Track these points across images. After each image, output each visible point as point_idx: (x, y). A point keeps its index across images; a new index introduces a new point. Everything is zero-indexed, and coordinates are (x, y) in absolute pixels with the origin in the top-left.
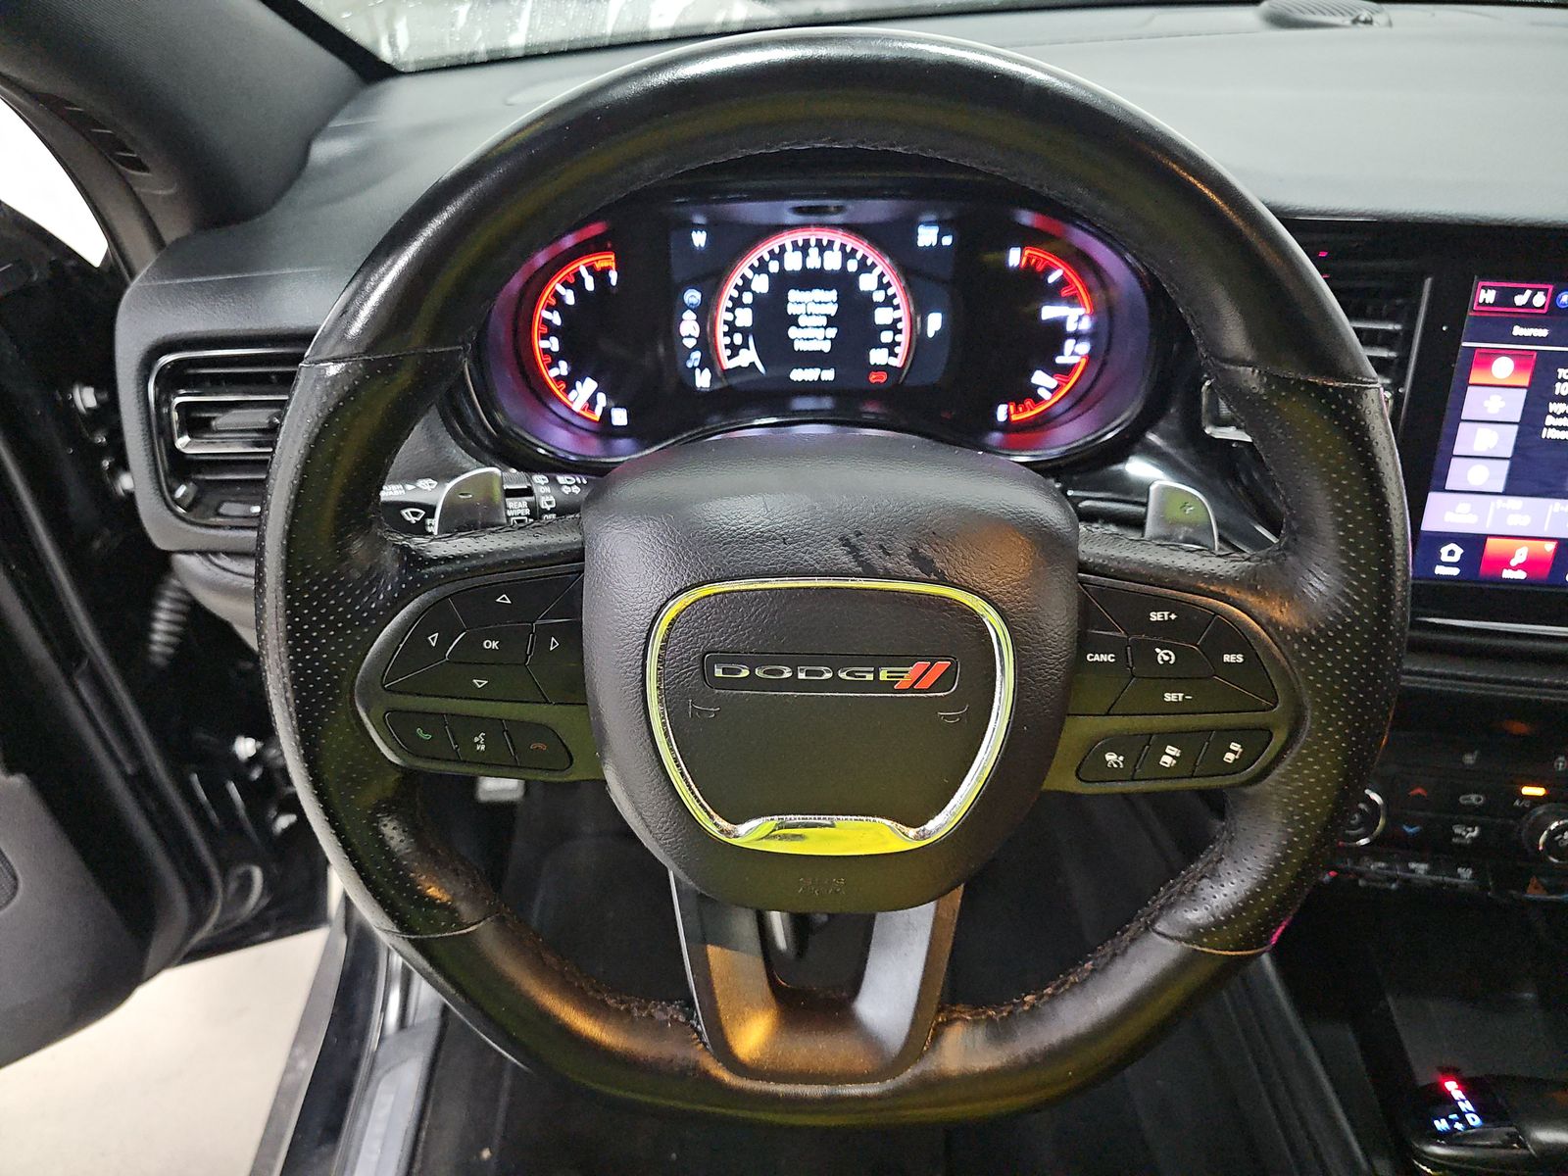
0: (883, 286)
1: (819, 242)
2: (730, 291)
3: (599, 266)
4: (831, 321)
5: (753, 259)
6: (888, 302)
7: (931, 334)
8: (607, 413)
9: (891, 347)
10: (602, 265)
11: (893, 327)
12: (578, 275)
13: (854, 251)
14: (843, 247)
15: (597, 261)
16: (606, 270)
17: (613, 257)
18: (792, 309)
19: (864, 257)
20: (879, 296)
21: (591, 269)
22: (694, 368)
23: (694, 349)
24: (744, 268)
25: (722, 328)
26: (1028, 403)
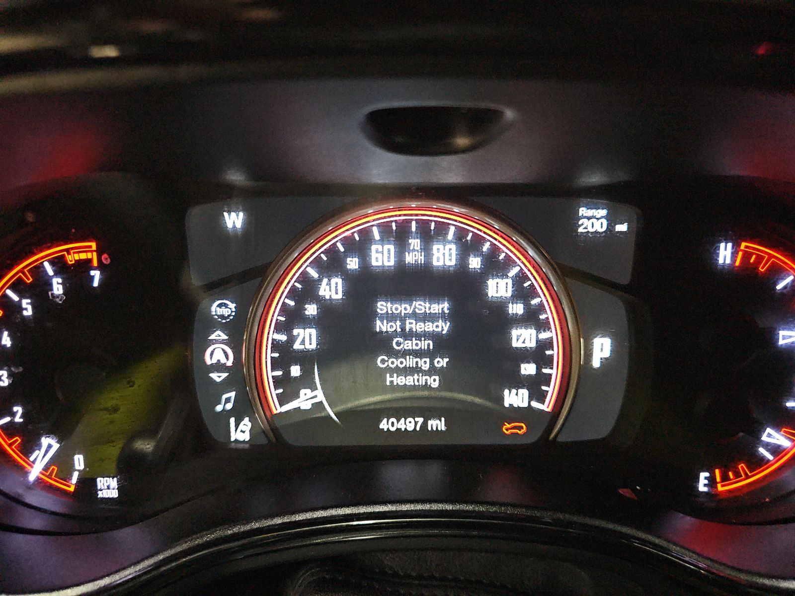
0: (523, 293)
1: (423, 225)
2: (282, 298)
3: (71, 259)
4: (441, 344)
5: (319, 250)
6: (532, 318)
7: (596, 363)
8: (88, 484)
9: (536, 386)
10: (77, 257)
11: (540, 355)
12: (38, 270)
13: (478, 240)
14: (461, 233)
15: (68, 250)
16: (85, 265)
17: (94, 245)
18: (381, 326)
19: (495, 250)
20: (517, 309)
21: (59, 264)
22: (226, 414)
23: (226, 386)
24: (305, 266)
25: (268, 355)
26: (742, 466)
